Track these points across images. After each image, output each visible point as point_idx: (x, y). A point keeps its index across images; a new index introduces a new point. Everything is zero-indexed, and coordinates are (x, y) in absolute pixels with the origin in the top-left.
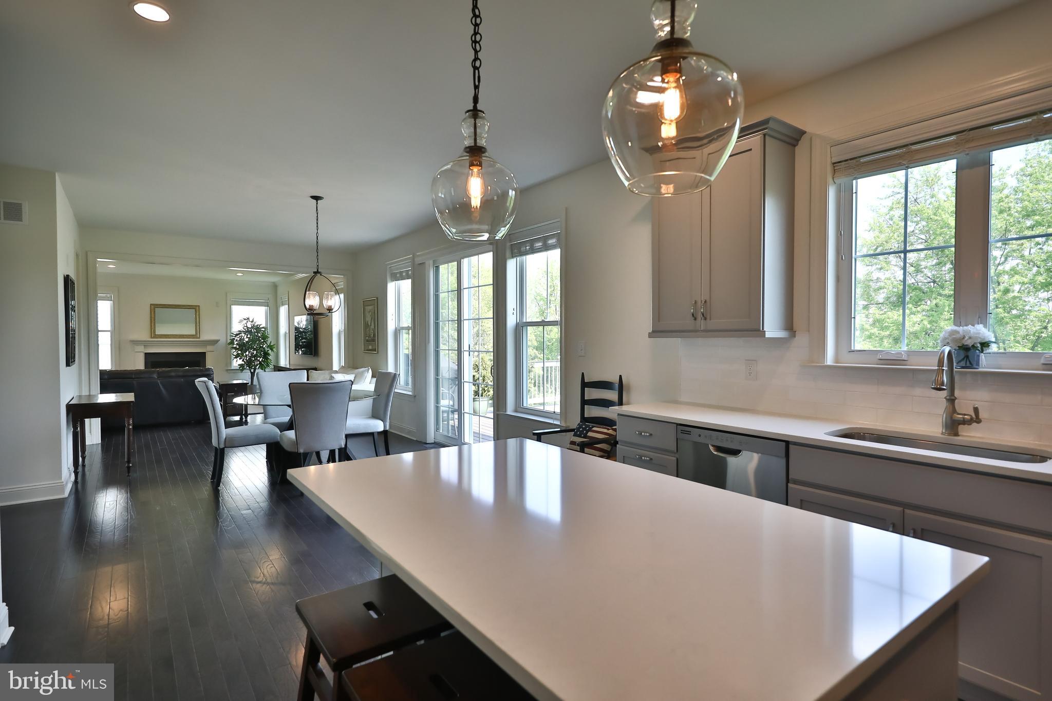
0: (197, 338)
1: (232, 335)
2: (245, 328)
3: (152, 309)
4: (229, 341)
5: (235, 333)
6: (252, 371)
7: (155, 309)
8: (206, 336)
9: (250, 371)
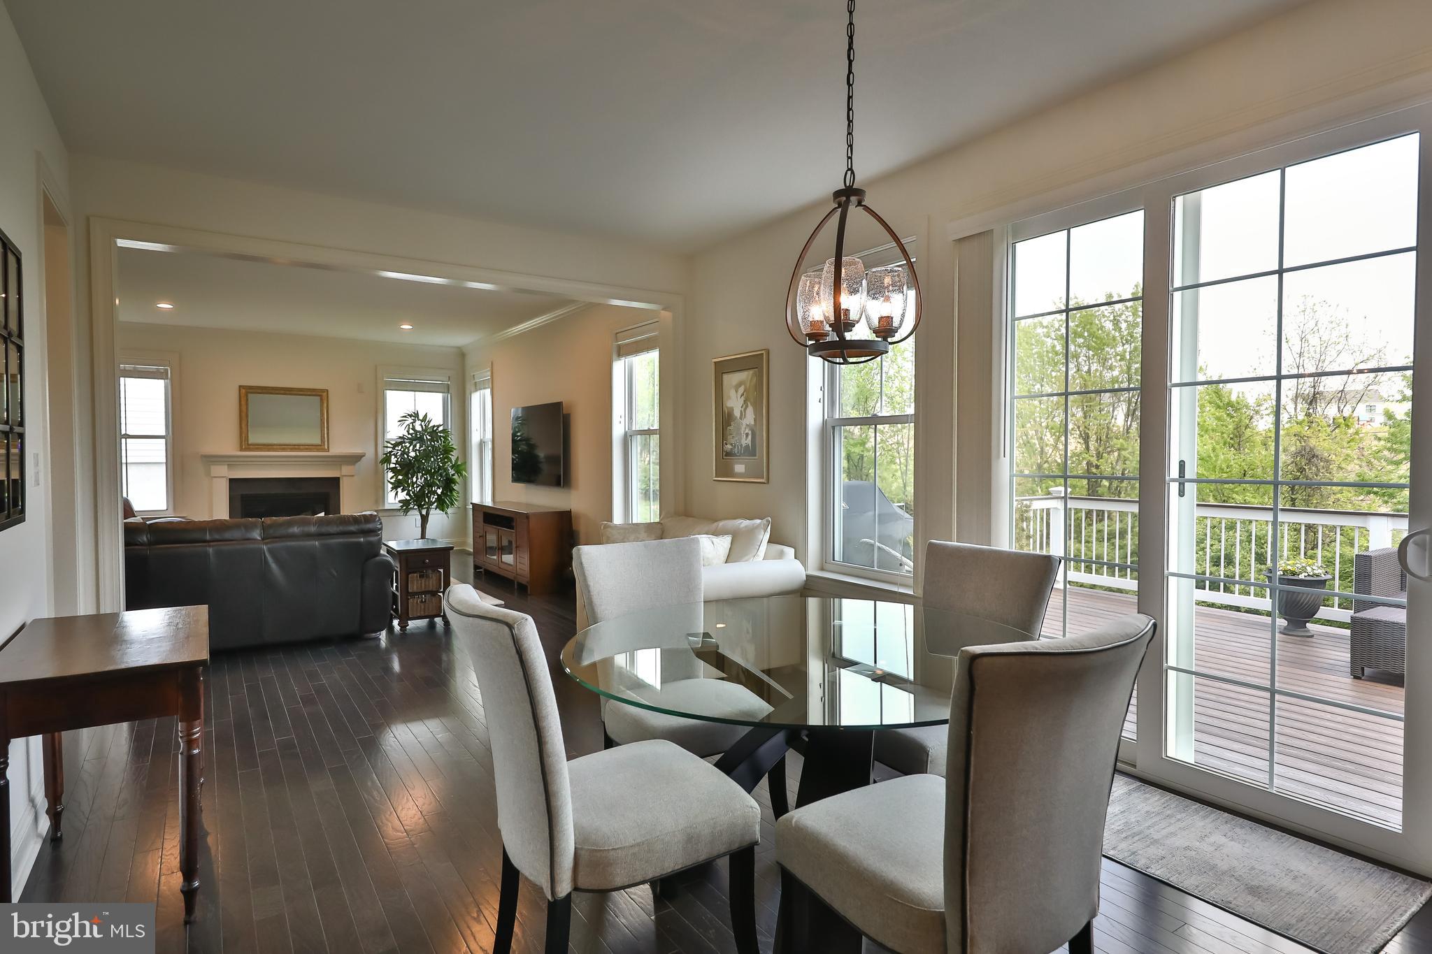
0: (324, 450)
1: (386, 444)
2: (411, 431)
3: (242, 395)
4: (381, 456)
5: (393, 442)
6: (424, 512)
7: (247, 396)
8: (339, 447)
9: (421, 513)
